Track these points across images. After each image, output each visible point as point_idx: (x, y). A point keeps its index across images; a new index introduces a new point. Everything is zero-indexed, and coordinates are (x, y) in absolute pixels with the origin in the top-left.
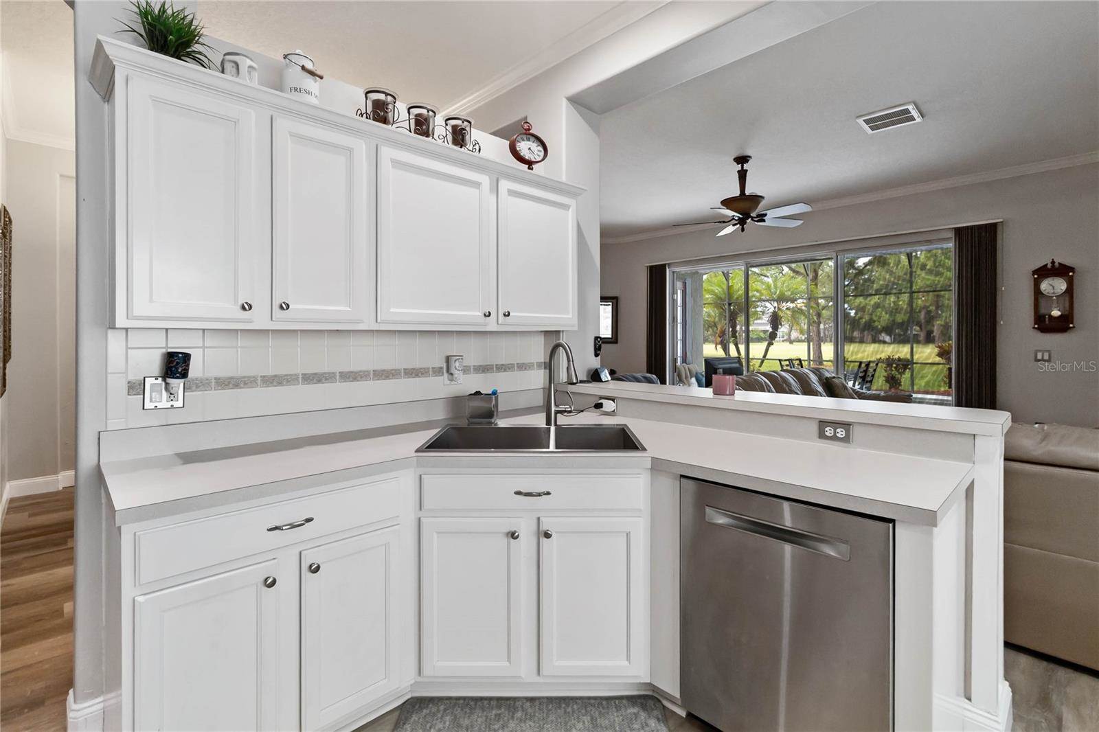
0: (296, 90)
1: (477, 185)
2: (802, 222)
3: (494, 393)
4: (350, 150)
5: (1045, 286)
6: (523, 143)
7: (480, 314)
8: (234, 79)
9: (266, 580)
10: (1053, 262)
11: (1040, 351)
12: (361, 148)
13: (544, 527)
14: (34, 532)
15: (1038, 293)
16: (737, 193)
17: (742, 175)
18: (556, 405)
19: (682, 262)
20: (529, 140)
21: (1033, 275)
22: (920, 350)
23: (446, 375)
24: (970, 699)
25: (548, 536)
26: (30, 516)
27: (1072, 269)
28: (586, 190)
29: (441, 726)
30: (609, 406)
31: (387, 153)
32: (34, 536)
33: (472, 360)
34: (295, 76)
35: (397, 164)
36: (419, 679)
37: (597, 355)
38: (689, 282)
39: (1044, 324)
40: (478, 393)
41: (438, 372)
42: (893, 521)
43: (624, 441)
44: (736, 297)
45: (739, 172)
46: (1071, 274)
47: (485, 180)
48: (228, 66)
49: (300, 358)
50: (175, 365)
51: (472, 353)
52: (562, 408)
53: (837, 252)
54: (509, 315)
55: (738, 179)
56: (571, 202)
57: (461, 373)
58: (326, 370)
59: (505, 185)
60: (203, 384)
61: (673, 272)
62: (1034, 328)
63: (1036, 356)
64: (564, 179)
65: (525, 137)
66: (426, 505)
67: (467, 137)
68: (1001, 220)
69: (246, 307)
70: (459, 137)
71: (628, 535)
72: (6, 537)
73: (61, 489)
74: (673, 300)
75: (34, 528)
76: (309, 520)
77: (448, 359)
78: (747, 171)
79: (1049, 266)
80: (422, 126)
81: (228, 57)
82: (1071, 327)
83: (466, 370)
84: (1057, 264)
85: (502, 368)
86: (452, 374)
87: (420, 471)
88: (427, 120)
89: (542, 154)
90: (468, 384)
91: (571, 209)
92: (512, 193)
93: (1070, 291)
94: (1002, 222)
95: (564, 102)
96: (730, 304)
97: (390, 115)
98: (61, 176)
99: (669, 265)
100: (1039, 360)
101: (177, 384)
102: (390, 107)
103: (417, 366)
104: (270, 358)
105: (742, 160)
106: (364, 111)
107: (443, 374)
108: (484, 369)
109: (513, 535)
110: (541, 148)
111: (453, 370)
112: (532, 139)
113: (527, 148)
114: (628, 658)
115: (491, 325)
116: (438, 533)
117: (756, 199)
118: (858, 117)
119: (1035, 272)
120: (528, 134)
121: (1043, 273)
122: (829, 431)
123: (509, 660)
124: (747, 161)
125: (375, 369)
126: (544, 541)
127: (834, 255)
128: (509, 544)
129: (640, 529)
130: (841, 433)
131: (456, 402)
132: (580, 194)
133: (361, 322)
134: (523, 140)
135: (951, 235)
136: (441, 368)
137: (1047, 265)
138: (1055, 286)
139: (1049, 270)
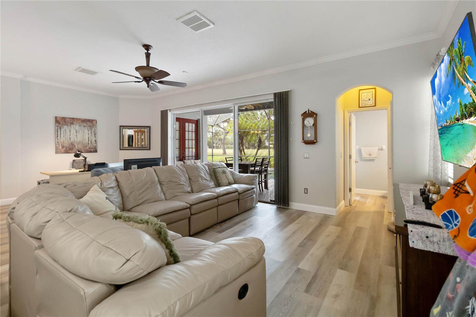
5: (306, 122)
11: (305, 153)
15: (303, 124)
17: (148, 56)
27: (316, 114)
44: (242, 128)
46: (315, 116)
53: (234, 104)
61: (173, 114)
62: (302, 142)
63: (304, 156)
68: (290, 90)
74: (174, 128)
82: (315, 141)
84: (310, 111)
93: (315, 125)
99: (170, 110)
100: (305, 158)
105: (147, 47)
118: (177, 20)
119: (303, 115)
124: (150, 48)
135: (272, 96)
137: (306, 112)
138: (309, 121)
139: (307, 114)
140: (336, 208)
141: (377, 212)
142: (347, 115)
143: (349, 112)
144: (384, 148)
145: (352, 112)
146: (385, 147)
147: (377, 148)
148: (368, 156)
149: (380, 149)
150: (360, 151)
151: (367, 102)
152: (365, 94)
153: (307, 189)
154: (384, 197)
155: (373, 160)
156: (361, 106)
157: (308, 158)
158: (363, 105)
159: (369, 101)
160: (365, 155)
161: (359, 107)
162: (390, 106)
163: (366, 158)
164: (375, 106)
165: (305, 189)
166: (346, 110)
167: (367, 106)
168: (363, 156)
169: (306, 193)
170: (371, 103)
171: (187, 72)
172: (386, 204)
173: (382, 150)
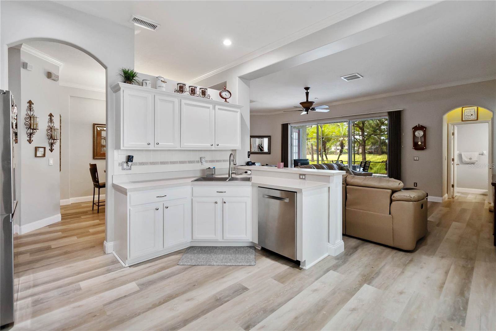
0: (160, 86)
1: (209, 108)
2: (329, 110)
3: (214, 168)
4: (174, 102)
5: (417, 133)
6: (223, 93)
7: (210, 145)
8: (145, 87)
9: (156, 209)
10: (419, 125)
11: (415, 157)
12: (176, 101)
13: (224, 201)
14: (69, 215)
15: (414, 135)
16: (305, 100)
17: (307, 94)
18: (231, 171)
19: (295, 122)
20: (225, 92)
21: (413, 129)
22: (368, 156)
23: (200, 163)
24: (329, 242)
25: (225, 203)
26: (65, 211)
27: (425, 128)
28: (243, 106)
29: (198, 250)
30: (249, 172)
31: (183, 101)
32: (70, 215)
33: (208, 158)
34: (159, 83)
35: (186, 104)
36: (192, 241)
37: (249, 157)
38: (301, 130)
39: (416, 147)
40: (210, 168)
41: (198, 162)
42: (296, 192)
43: (248, 179)
44: (325, 135)
45: (306, 93)
46: (424, 129)
47: (211, 106)
48: (144, 84)
49: (160, 157)
50: (130, 159)
51: (208, 156)
52: (233, 172)
53: (349, 120)
54: (218, 145)
55: (306, 95)
56: (239, 110)
57: (205, 162)
58: (166, 161)
59: (217, 107)
60: (136, 164)
61: (291, 126)
62: (413, 148)
63: (414, 159)
64: (237, 104)
65: (224, 91)
66: (194, 195)
67: (206, 94)
68: (402, 109)
69: (149, 144)
70: (204, 93)
71: (246, 202)
72: (63, 216)
73: (70, 204)
74: (291, 137)
75: (69, 214)
76: (165, 196)
77: (201, 158)
78: (309, 92)
79: (418, 126)
80: (193, 91)
81: (144, 81)
82: (425, 148)
83: (206, 161)
84: (420, 126)
85: (217, 161)
86: (202, 163)
87: (192, 186)
88: (194, 90)
89: (230, 96)
90: (206, 165)
91: (238, 113)
92: (219, 109)
93: (425, 135)
94: (403, 110)
95: (237, 78)
96: (322, 138)
97: (184, 90)
98: (70, 96)
99: (290, 124)
100: (415, 160)
101: (130, 163)
102: (184, 88)
103: (192, 160)
104: (152, 158)
105: (307, 89)
106: (177, 89)
107: (199, 163)
108: (212, 161)
109: (216, 203)
110: (229, 94)
111: (202, 162)
112: (226, 91)
113: (224, 94)
114: (246, 235)
115: (213, 148)
116: (197, 202)
117: (312, 103)
118: (341, 77)
119: (413, 128)
120: (225, 90)
121: (416, 129)
122: (301, 177)
123: (215, 235)
124: (309, 89)
125: (180, 161)
126: (224, 204)
127: (348, 121)
128: (215, 205)
129: (249, 201)
130: (304, 177)
131: (203, 171)
132: (242, 108)
133: (177, 147)
134: (223, 92)
135: (387, 114)
136: (199, 161)
137: (417, 126)
138: (420, 133)
139: (418, 127)
140: (442, 197)
141: (478, 202)
142: (451, 128)
143: (452, 125)
144: (484, 153)
145: (456, 125)
146: (486, 152)
147: (478, 153)
148: (469, 159)
149: (481, 154)
150: (460, 156)
151: (470, 117)
152: (468, 111)
153: (416, 183)
154: (484, 195)
155: (473, 163)
156: (464, 119)
157: (417, 160)
158: (466, 119)
159: (472, 116)
160: (465, 159)
161: (462, 121)
162: (491, 120)
163: (466, 161)
164: (477, 120)
165: (415, 183)
166: (450, 123)
167: (470, 120)
168: (463, 160)
169: (415, 186)
170: (474, 117)
171: (317, 98)
172: (486, 199)
173: (482, 154)
